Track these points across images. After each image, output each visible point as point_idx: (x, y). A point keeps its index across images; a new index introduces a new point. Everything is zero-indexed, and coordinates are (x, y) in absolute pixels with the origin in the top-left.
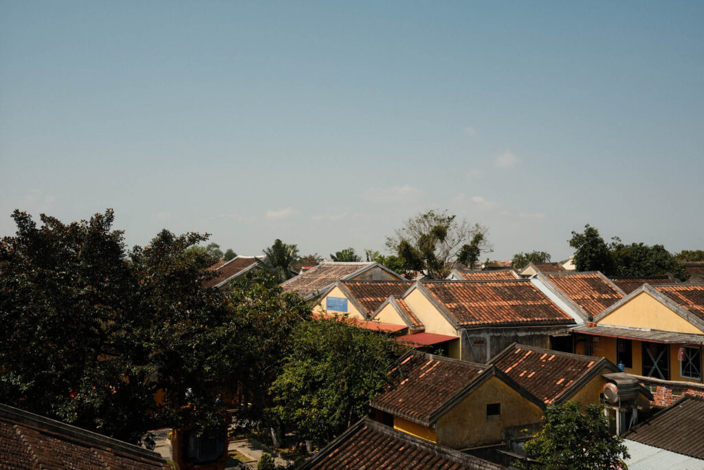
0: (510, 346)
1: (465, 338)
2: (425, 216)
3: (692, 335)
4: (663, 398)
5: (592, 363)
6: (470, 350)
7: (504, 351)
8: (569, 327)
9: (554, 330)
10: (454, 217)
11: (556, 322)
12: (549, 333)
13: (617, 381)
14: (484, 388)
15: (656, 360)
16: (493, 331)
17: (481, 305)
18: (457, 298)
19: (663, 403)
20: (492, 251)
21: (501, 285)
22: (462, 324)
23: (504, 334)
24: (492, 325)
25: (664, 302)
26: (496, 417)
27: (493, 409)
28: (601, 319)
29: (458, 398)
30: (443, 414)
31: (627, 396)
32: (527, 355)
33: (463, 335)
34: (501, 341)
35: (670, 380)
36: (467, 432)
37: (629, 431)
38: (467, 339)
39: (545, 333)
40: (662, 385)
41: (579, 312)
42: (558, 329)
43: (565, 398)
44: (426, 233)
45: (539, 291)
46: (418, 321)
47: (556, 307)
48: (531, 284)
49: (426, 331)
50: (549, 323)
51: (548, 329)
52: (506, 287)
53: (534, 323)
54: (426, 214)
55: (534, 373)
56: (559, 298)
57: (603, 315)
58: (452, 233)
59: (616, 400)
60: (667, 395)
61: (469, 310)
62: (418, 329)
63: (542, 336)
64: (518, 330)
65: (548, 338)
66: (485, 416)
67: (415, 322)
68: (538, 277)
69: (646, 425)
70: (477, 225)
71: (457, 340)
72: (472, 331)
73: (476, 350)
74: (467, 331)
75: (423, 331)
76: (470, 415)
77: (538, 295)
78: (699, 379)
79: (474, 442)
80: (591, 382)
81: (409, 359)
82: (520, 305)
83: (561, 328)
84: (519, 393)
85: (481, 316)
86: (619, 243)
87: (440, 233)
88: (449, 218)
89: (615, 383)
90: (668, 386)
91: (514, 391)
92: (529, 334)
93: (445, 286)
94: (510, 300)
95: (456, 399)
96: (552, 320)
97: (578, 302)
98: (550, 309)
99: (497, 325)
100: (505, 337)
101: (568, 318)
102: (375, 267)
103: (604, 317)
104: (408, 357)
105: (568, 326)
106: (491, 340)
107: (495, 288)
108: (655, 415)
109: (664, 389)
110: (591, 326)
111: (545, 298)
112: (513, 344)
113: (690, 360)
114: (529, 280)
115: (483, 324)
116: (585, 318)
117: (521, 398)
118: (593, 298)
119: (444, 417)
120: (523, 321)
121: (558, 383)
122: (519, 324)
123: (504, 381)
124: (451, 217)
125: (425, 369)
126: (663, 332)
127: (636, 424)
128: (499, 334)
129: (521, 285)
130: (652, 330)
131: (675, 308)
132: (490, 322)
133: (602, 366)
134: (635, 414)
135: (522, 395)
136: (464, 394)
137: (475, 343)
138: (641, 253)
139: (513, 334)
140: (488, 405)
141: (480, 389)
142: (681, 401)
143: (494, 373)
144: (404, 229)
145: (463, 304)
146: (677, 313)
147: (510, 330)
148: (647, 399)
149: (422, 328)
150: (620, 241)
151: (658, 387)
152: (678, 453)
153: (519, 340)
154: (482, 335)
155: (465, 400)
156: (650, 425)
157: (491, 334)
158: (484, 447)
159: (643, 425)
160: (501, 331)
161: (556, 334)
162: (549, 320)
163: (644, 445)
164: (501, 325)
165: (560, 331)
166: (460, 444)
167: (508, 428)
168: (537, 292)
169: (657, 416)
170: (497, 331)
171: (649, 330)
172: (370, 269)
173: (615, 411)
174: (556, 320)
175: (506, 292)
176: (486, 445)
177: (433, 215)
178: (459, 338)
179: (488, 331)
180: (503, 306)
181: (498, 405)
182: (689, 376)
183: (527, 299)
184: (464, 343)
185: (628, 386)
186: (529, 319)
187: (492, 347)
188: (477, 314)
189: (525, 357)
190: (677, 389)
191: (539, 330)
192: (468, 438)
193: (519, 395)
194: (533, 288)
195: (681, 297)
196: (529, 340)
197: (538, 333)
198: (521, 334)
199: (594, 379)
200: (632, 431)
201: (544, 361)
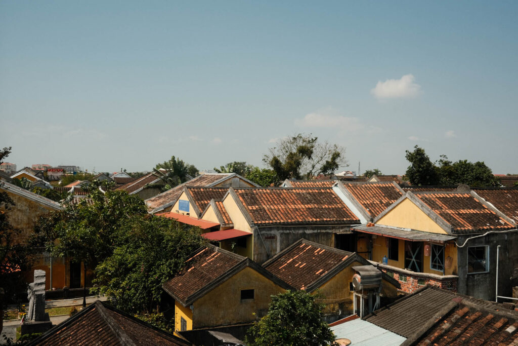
0: (298, 241)
1: (257, 234)
2: (294, 139)
3: (438, 234)
4: (411, 286)
5: (347, 256)
6: (261, 244)
7: (292, 245)
8: (352, 227)
9: (339, 228)
10: (316, 139)
11: (343, 222)
12: (334, 231)
13: (361, 273)
14: (238, 277)
15: (414, 255)
16: (283, 228)
17: (280, 208)
18: (261, 202)
19: (411, 290)
20: (348, 166)
21: (304, 192)
22: (256, 222)
23: (293, 231)
24: (284, 224)
25: (420, 206)
26: (250, 301)
27: (247, 294)
28: (378, 220)
29: (214, 284)
30: (199, 298)
31: (371, 286)
32: (307, 249)
33: (255, 231)
34: (290, 237)
35: (423, 272)
36: (222, 313)
37: (371, 314)
38: (258, 234)
39: (330, 231)
40: (410, 275)
41: (364, 214)
42: (342, 228)
43: (316, 286)
44: (294, 151)
45: (337, 197)
46: (229, 219)
47: (347, 210)
48: (332, 191)
49: (235, 228)
50: (336, 222)
51: (333, 228)
52: (309, 193)
53: (323, 223)
54: (296, 137)
55: (305, 264)
56: (352, 202)
57: (380, 217)
58: (317, 152)
59: (360, 288)
60: (414, 284)
61: (267, 212)
62: (227, 226)
63: (328, 233)
64: (306, 228)
65: (333, 235)
66: (239, 299)
67: (226, 221)
68: (338, 185)
69: (387, 309)
70: (335, 146)
71: (250, 235)
72: (264, 229)
73: (267, 243)
74: (259, 229)
75: (232, 228)
76: (225, 298)
77: (337, 200)
78: (442, 271)
79: (229, 321)
80: (342, 272)
81: (204, 250)
82: (315, 208)
83: (345, 227)
84: (272, 281)
85: (276, 216)
86: (445, 160)
87: (306, 152)
88: (312, 140)
89: (360, 274)
90: (415, 277)
91: (267, 280)
92: (316, 231)
93: (254, 192)
94: (308, 203)
95: (212, 285)
96: (340, 221)
97: (366, 206)
98: (343, 211)
99: (288, 224)
100: (293, 234)
101: (354, 219)
102: (233, 177)
103: (381, 219)
104: (203, 249)
105: (352, 225)
106: (281, 236)
107: (299, 194)
108: (396, 301)
109: (412, 279)
110: (369, 226)
111: (341, 202)
112: (301, 240)
113: (437, 255)
114: (332, 188)
115: (276, 223)
116: (368, 219)
117: (274, 285)
118: (381, 203)
119: (199, 300)
120: (312, 221)
121: (317, 273)
122: (309, 223)
123: (257, 271)
124: (314, 139)
125: (209, 260)
126: (419, 232)
127: (379, 308)
128: (288, 231)
129: (323, 191)
130: (412, 230)
131: (428, 212)
132: (282, 221)
133: (352, 259)
134: (378, 301)
135: (275, 283)
136: (219, 281)
137: (267, 238)
138: (464, 168)
139: (301, 232)
140: (242, 291)
141: (234, 277)
142: (422, 290)
143: (248, 264)
144: (275, 148)
145: (264, 206)
146: (429, 215)
147: (299, 229)
148: (395, 288)
149: (231, 225)
150: (447, 158)
151: (408, 277)
152: (398, 334)
153: (307, 237)
154: (273, 232)
155: (220, 286)
156: (389, 309)
157: (281, 231)
158: (237, 325)
159: (384, 309)
160: (290, 229)
161: (340, 232)
162: (336, 221)
163: (377, 326)
164: (292, 224)
165: (344, 230)
166: (215, 322)
167: (261, 310)
168: (336, 197)
169: (398, 302)
170: (286, 229)
171: (410, 230)
172: (229, 179)
173: (360, 297)
174: (343, 221)
175: (307, 197)
176: (240, 323)
177: (301, 137)
178: (252, 234)
179: (278, 229)
180: (300, 209)
181: (253, 291)
182: (436, 268)
183: (324, 203)
184: (256, 238)
185: (370, 277)
186: (318, 220)
187: (282, 242)
188: (273, 215)
189: (305, 251)
190: (421, 279)
191: (326, 228)
192: (223, 318)
193: (272, 283)
194: (333, 194)
195: (439, 203)
196: (315, 237)
197: (324, 231)
198: (308, 232)
199: (345, 270)
200: (374, 314)
201: (316, 254)
